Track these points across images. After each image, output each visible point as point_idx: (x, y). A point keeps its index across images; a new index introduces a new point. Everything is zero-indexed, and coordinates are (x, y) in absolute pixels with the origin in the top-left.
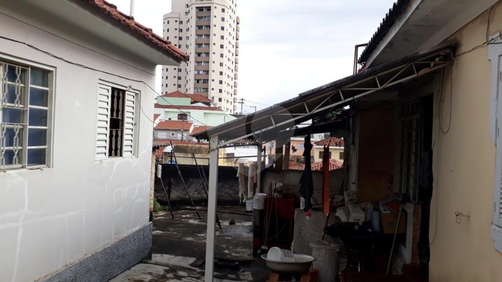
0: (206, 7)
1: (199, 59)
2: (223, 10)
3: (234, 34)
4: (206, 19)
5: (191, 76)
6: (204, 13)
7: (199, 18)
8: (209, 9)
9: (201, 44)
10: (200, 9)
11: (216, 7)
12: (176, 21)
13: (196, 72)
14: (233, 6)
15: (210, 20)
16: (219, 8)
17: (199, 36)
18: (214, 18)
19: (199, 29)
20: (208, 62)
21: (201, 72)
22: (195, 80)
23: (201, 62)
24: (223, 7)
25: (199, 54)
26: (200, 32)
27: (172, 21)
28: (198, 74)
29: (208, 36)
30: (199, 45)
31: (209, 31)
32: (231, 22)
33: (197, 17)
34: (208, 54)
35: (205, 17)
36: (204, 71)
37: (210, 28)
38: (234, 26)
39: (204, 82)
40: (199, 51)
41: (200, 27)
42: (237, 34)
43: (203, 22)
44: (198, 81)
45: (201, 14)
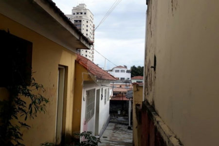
2: (87, 22)
3: (92, 32)
4: (79, 26)
6: (78, 23)
8: (80, 21)
10: (76, 21)
11: (84, 21)
14: (92, 19)
15: (81, 26)
18: (83, 26)
24: (87, 20)
32: (91, 27)
38: (92, 28)
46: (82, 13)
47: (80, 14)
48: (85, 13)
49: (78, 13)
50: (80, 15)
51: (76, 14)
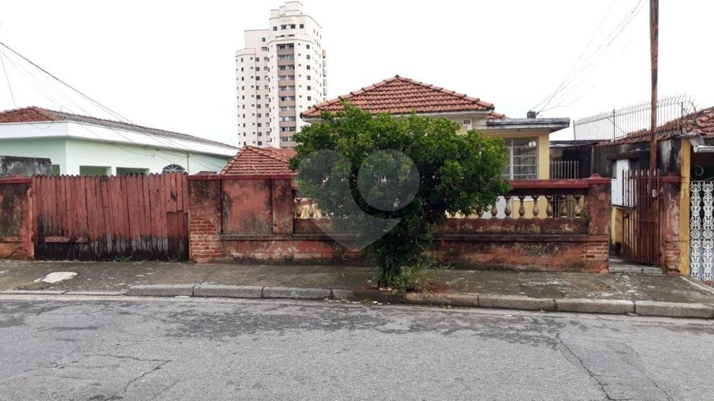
0: (288, 44)
1: (284, 103)
2: (308, 47)
3: (320, 71)
4: (289, 57)
5: (275, 124)
6: (286, 51)
7: (280, 56)
8: (292, 46)
9: (286, 87)
10: (281, 46)
11: (299, 44)
12: (252, 58)
13: (281, 119)
14: (318, 39)
15: (293, 59)
16: (304, 45)
17: (282, 77)
18: (299, 57)
19: (281, 69)
20: (294, 107)
21: (287, 119)
22: (280, 127)
23: (286, 107)
24: (308, 43)
25: (283, 99)
26: (284, 73)
27: (246, 59)
28: (284, 120)
29: (293, 77)
30: (282, 88)
31: (294, 72)
32: (317, 57)
33: (279, 56)
34: (293, 98)
35: (288, 55)
36: (289, 117)
37: (294, 68)
38: (320, 60)
39: (291, 130)
40: (284, 94)
41: (282, 67)
42: (323, 70)
43: (286, 62)
44: (284, 129)
45: (283, 52)
46: (293, 27)
47: (288, 27)
48: (302, 26)
49: (284, 27)
50: (289, 31)
51: (279, 28)
